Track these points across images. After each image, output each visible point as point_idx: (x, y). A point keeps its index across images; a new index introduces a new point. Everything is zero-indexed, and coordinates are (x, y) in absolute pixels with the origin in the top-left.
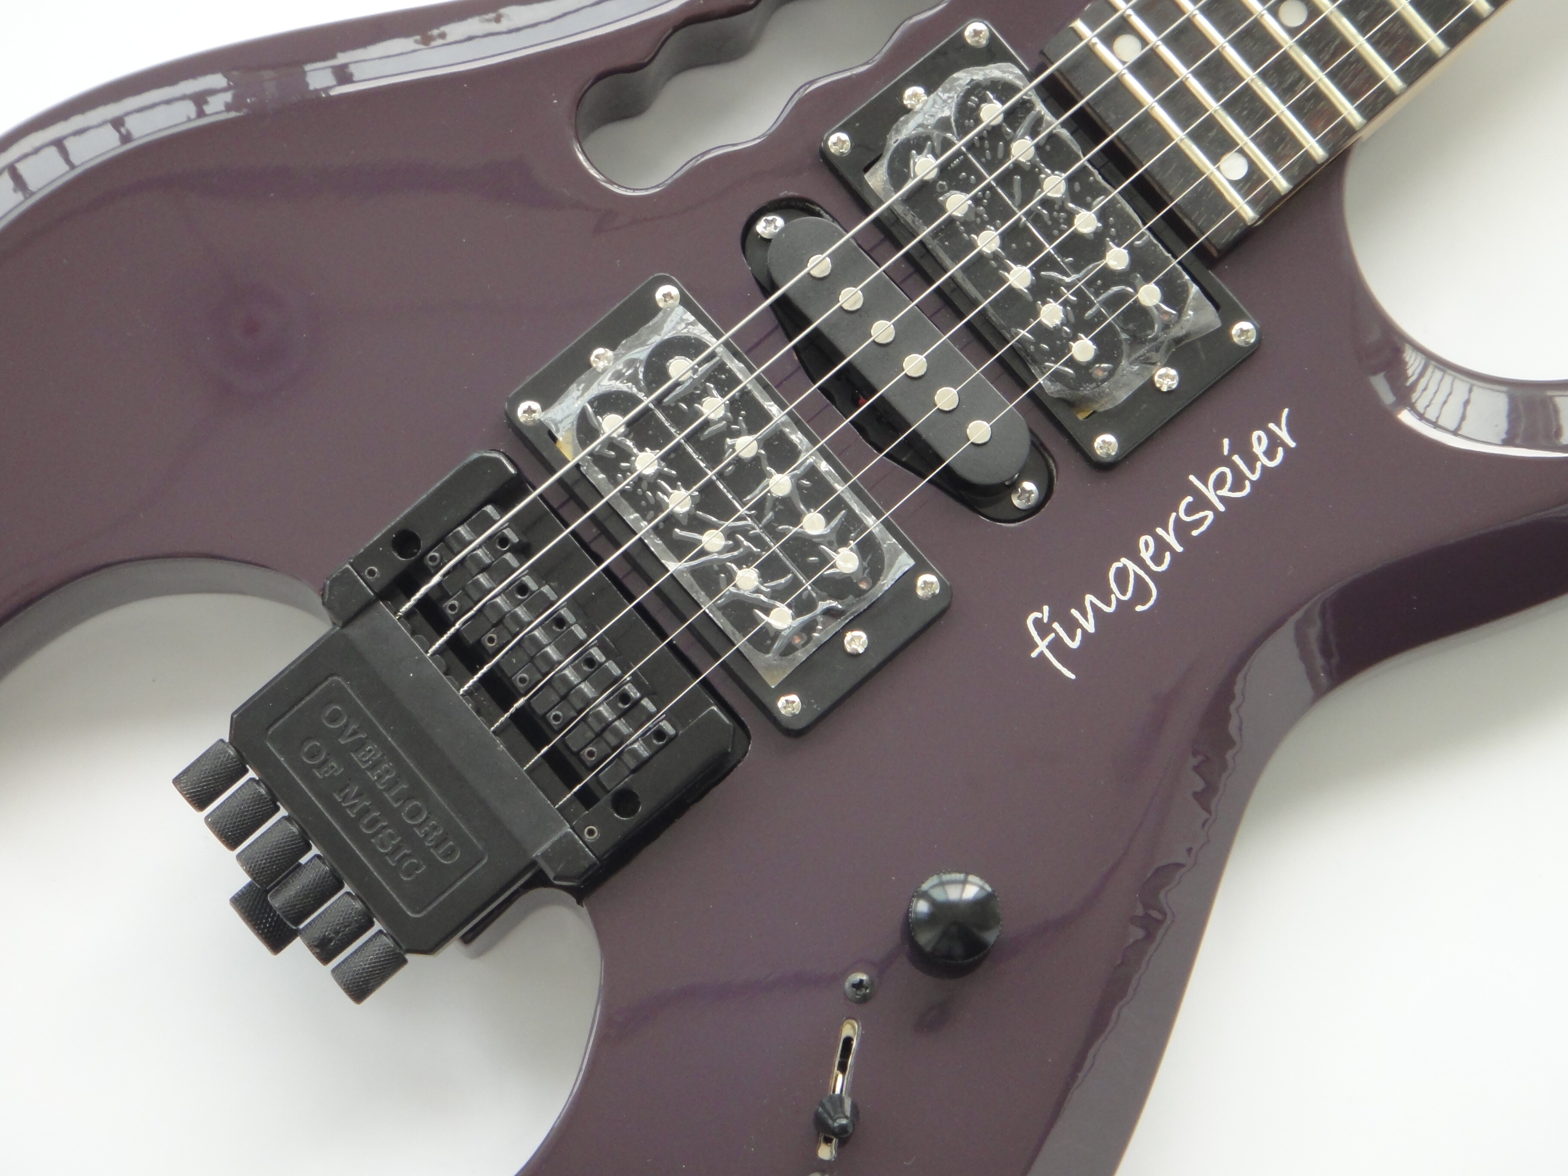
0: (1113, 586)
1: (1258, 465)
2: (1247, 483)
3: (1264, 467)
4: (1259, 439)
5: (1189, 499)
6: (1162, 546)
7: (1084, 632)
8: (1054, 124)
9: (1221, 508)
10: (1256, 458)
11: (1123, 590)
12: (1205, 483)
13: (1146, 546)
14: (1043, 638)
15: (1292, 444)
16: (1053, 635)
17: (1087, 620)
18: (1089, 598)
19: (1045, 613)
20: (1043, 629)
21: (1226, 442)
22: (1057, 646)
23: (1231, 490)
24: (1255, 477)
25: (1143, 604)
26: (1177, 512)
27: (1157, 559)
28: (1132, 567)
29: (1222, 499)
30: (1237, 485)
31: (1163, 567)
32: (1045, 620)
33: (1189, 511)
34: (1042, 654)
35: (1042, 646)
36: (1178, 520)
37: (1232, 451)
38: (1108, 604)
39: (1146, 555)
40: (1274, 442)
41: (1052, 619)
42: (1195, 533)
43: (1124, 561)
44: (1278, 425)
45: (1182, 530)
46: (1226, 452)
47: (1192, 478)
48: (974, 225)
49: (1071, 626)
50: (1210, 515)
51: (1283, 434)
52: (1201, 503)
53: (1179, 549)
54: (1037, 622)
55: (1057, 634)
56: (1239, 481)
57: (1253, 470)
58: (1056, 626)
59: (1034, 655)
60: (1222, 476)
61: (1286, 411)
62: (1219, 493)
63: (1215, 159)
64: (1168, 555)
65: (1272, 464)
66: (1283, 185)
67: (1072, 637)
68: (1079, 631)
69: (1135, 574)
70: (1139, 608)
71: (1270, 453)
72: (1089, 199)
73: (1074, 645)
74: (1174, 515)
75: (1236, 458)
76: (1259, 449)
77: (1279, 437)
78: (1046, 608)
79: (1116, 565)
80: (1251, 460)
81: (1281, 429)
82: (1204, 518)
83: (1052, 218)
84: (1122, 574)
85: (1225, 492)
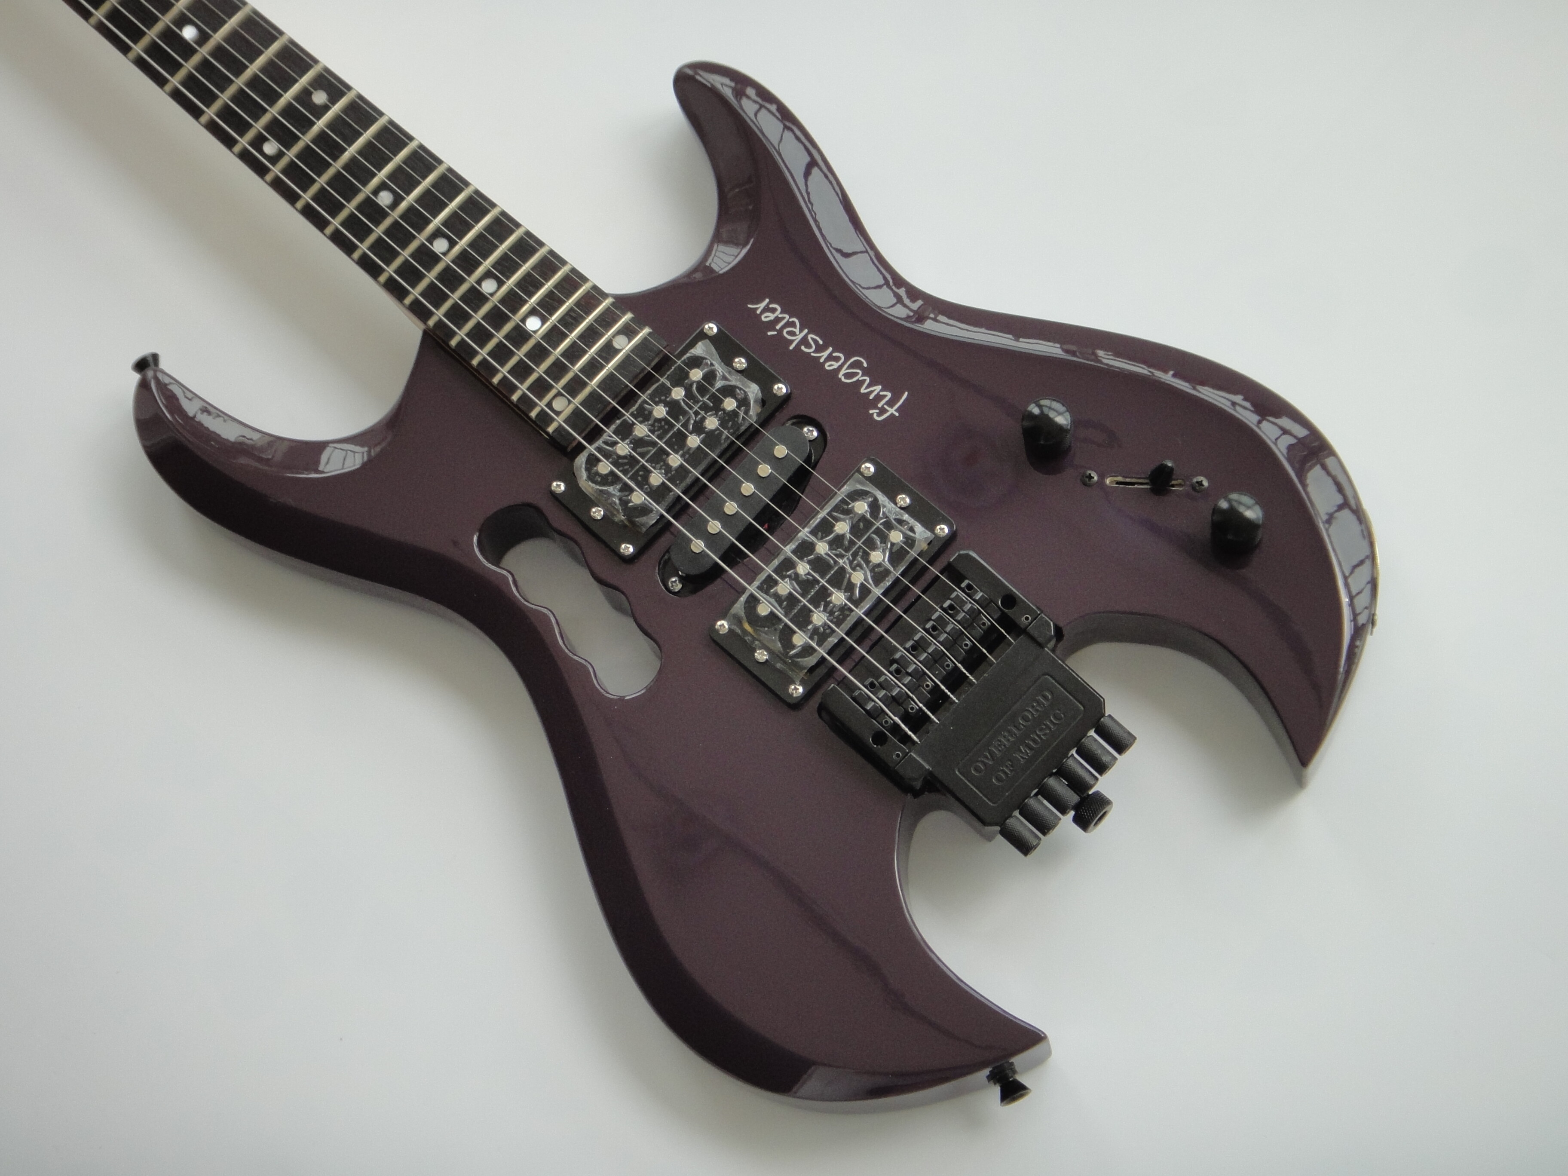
0: (855, 379)
1: (780, 316)
2: (791, 320)
3: (781, 313)
4: (766, 317)
5: (803, 348)
6: (830, 358)
7: (881, 391)
8: (609, 432)
9: (806, 331)
10: (777, 318)
11: (856, 374)
12: (793, 341)
13: (830, 366)
14: (887, 411)
15: (767, 300)
16: (885, 406)
17: (874, 390)
18: (863, 391)
19: (873, 412)
20: (882, 411)
21: (769, 333)
22: (891, 403)
23: (795, 326)
24: (787, 316)
25: (863, 363)
26: (811, 353)
27: (837, 359)
28: (843, 372)
29: (801, 331)
30: (793, 324)
31: (841, 355)
32: (878, 411)
33: (808, 346)
34: (896, 410)
35: (892, 411)
36: (815, 351)
37: (775, 330)
38: (865, 380)
39: (836, 365)
40: (767, 309)
41: (876, 407)
42: (821, 342)
43: (840, 375)
44: (757, 309)
45: (819, 349)
46: (776, 333)
47: (791, 348)
48: (668, 469)
49: (879, 398)
50: (810, 336)
51: (762, 305)
52: (804, 341)
53: (831, 349)
54: (879, 415)
55: (885, 404)
56: (789, 324)
57: (784, 318)
58: (880, 405)
59: (897, 414)
60: (789, 333)
61: (749, 306)
62: (798, 333)
63: (617, 351)
64: (834, 355)
65: (779, 309)
66: (628, 316)
67: (885, 396)
68: (881, 393)
69: (848, 368)
70: (865, 365)
71: (773, 310)
72: (646, 412)
73: (889, 395)
74: (812, 354)
75: (778, 327)
76: (771, 316)
77: (764, 308)
78: (871, 412)
79: (843, 379)
80: (778, 320)
81: (760, 307)
82: (812, 338)
83: (658, 430)
84: (847, 376)
85: (797, 331)
